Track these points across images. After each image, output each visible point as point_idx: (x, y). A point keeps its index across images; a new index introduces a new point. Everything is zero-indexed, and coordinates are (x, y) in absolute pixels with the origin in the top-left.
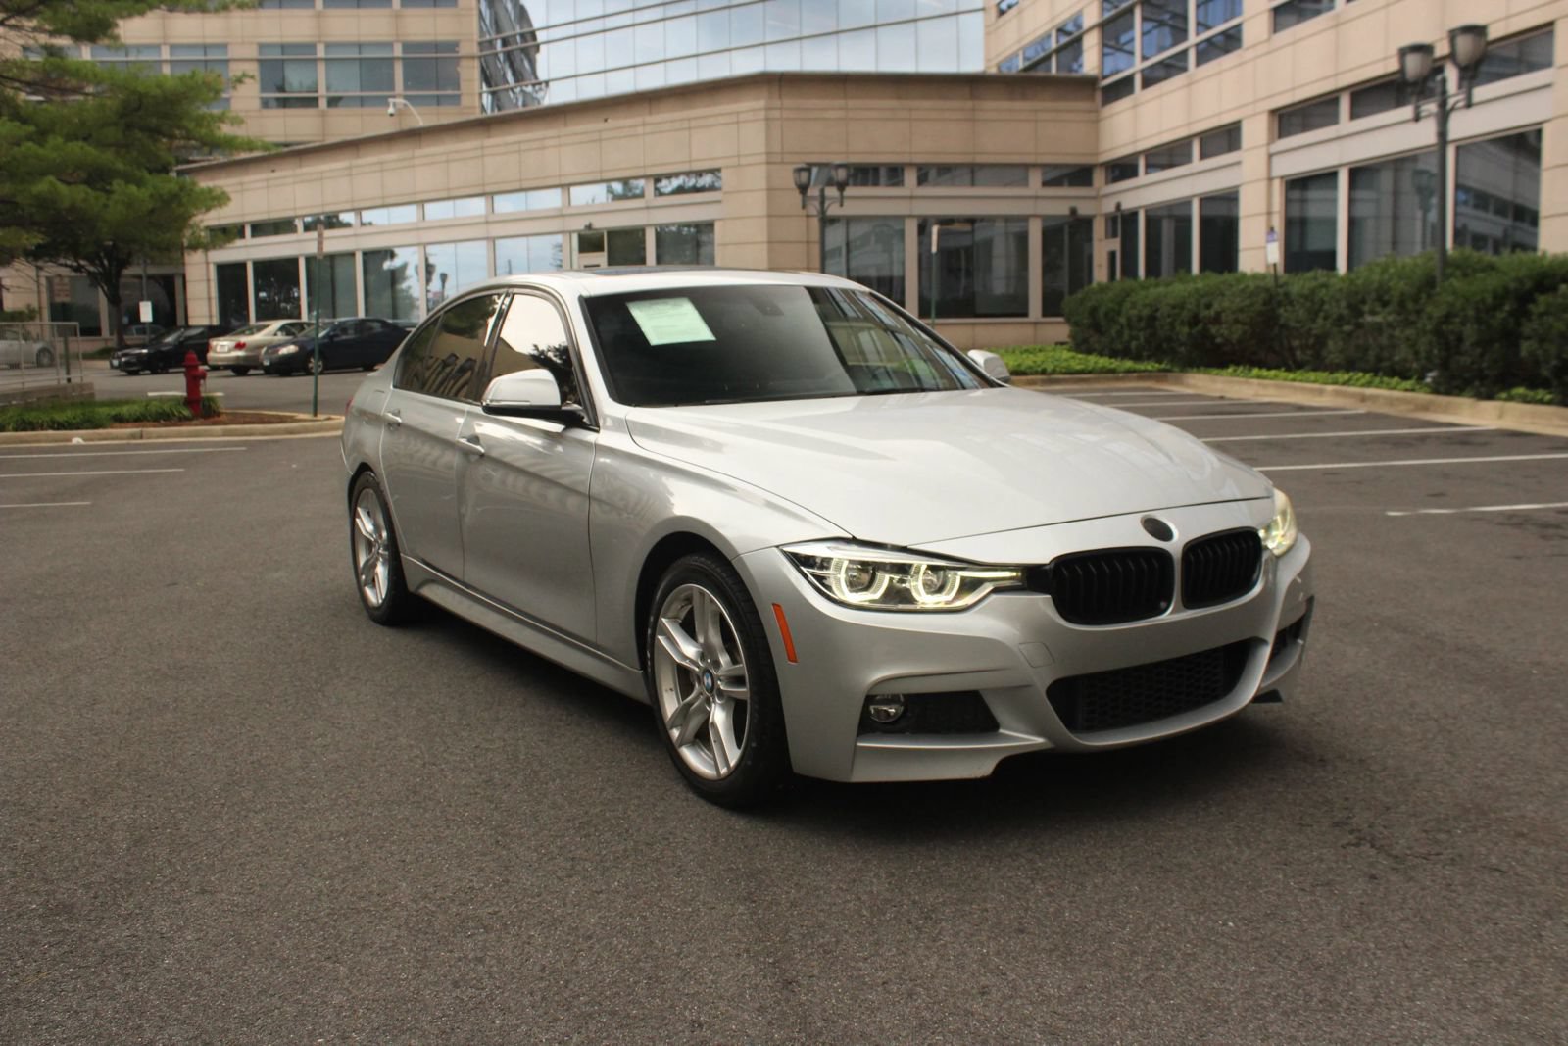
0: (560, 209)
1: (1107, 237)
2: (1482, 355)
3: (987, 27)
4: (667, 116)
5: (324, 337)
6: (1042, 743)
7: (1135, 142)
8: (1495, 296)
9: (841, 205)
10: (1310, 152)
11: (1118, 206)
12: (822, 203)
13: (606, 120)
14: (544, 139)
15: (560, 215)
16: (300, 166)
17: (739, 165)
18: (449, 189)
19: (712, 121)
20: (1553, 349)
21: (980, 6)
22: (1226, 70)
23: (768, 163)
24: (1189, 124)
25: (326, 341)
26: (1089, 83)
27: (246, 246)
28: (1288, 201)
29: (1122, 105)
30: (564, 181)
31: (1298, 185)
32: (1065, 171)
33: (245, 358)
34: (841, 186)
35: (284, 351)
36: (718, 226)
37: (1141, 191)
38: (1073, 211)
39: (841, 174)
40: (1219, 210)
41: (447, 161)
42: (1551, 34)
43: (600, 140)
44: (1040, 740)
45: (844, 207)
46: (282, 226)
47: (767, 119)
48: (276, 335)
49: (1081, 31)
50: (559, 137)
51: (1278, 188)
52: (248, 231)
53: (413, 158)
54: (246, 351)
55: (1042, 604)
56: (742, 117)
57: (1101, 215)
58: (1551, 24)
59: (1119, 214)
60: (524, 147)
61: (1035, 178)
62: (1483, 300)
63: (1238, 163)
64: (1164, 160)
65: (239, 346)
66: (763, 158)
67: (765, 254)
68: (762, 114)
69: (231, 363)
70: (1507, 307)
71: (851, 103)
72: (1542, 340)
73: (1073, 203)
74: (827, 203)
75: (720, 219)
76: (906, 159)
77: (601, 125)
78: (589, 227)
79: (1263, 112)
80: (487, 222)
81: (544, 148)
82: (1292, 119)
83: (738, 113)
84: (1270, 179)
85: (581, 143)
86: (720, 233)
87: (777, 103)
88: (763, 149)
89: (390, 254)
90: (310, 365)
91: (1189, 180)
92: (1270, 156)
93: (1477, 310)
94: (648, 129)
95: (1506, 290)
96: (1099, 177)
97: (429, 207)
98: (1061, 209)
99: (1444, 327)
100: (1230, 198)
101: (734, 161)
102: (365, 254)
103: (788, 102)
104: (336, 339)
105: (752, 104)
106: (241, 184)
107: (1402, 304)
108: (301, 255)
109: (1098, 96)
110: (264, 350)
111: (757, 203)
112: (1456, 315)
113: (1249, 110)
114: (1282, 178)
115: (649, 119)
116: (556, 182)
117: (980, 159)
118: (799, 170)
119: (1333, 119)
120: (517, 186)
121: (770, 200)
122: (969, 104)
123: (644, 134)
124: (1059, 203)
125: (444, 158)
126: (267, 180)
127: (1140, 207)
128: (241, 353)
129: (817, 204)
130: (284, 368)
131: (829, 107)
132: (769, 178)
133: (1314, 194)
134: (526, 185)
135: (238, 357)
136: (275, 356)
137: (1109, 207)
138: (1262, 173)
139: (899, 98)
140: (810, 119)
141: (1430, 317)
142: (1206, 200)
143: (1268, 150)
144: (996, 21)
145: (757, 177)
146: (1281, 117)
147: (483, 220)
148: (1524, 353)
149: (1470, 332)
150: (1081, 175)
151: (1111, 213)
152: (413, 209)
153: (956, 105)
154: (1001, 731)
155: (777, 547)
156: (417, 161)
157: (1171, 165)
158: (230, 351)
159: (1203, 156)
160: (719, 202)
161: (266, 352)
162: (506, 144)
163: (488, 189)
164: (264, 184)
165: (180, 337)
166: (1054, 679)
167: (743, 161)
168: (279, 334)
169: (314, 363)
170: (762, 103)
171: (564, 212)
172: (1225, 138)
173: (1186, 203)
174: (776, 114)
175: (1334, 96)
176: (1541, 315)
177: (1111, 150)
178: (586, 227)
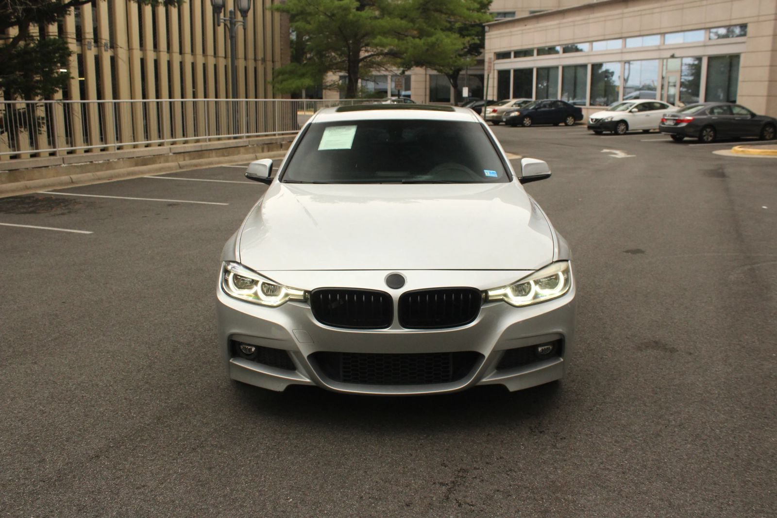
0: (659, 46)
5: (533, 109)
6: (309, 382)
14: (654, 8)
15: (658, 49)
16: (538, 23)
17: (758, 22)
18: (622, 33)
23: (775, 20)
25: (533, 110)
27: (511, 62)
30: (663, 31)
33: (497, 117)
35: (513, 114)
36: (742, 57)
41: (605, 21)
43: (683, 9)
44: (308, 380)
46: (526, 53)
48: (512, 106)
50: (661, 7)
52: (535, 52)
53: (589, 19)
54: (498, 113)
60: (643, 13)
65: (494, 111)
66: (773, 17)
67: (768, 73)
69: (491, 119)
75: (745, 52)
78: (673, 56)
80: (622, 53)
81: (653, 13)
85: (673, 10)
86: (743, 61)
88: (773, 12)
89: (600, 65)
90: (525, 122)
97: (595, 44)
101: (755, 19)
102: (564, 67)
104: (539, 110)
106: (511, 32)
108: (535, 67)
110: (505, 113)
111: (766, 43)
116: (658, 31)
120: (638, 34)
123: (706, 5)
125: (603, 19)
126: (523, 30)
128: (494, 114)
130: (514, 122)
134: (642, 33)
135: (493, 117)
136: (508, 117)
145: (768, 28)
147: (619, 51)
152: (620, 42)
154: (296, 371)
156: (590, 21)
158: (490, 113)
160: (744, 43)
161: (505, 115)
162: (634, 12)
163: (624, 35)
164: (521, 32)
165: (472, 105)
167: (761, 18)
168: (514, 106)
169: (527, 121)
171: (661, 48)
178: (671, 56)
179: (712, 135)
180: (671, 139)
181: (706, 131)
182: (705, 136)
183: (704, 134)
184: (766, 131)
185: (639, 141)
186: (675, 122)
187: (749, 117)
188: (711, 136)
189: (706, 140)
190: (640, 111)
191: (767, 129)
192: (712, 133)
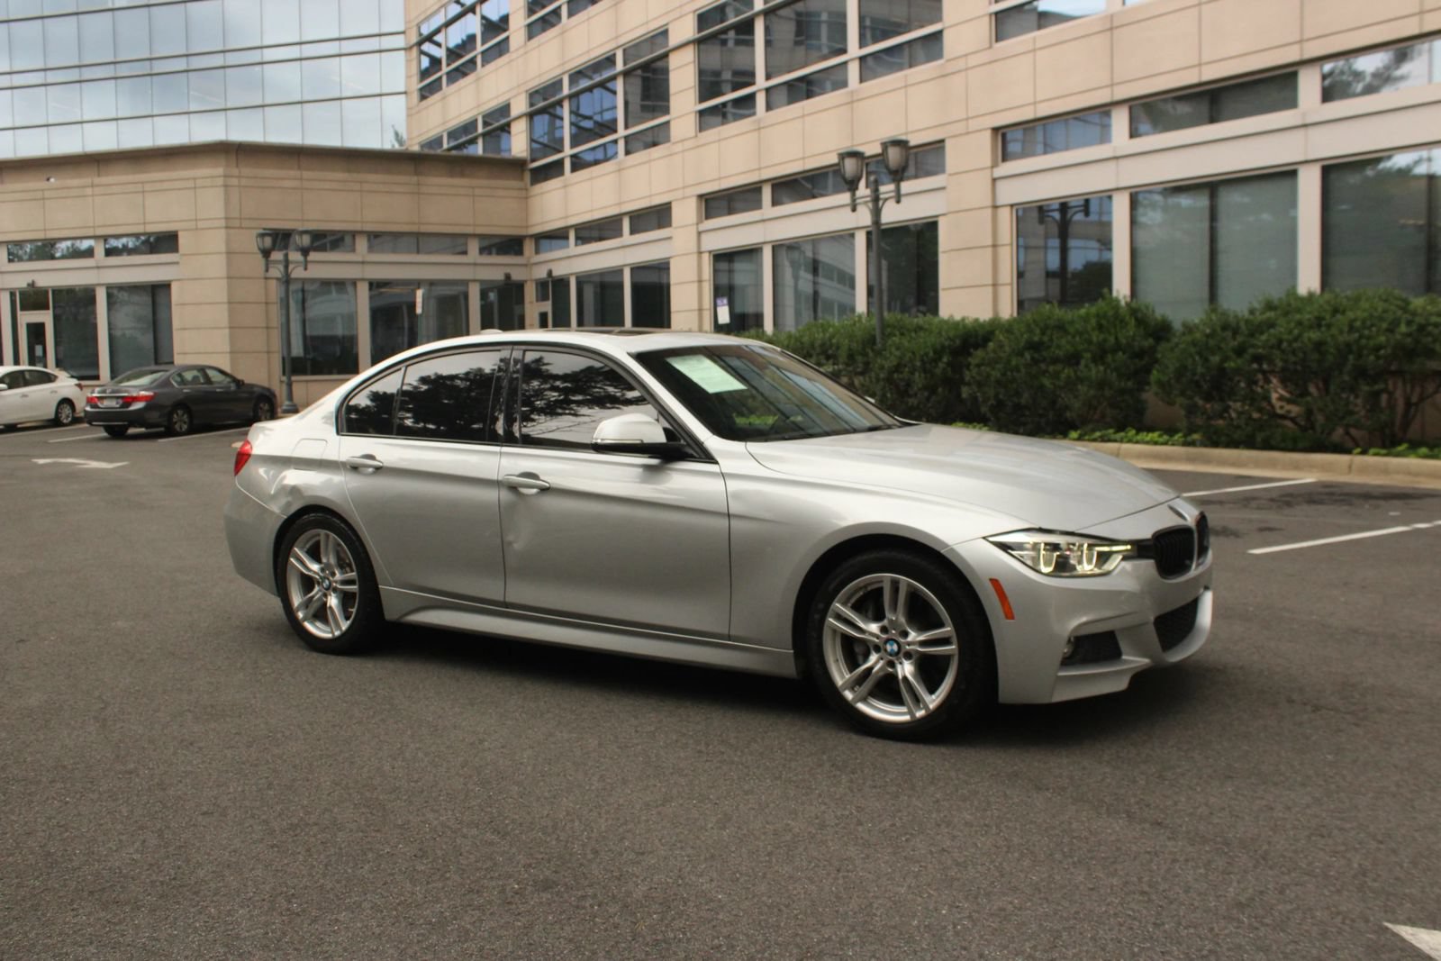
1: (537, 300)
2: (928, 399)
3: (409, 109)
4: (117, 178)
6: (1146, 664)
7: (566, 217)
8: (935, 352)
9: (306, 269)
10: (734, 232)
11: (550, 273)
12: (286, 267)
13: (48, 180)
17: (198, 229)
19: (166, 185)
20: (991, 392)
21: (402, 90)
22: (654, 160)
23: (227, 227)
24: (620, 204)
26: (518, 165)
28: (716, 271)
29: (553, 184)
30: (3, 238)
31: (724, 258)
32: (497, 240)
34: (305, 252)
36: (174, 287)
37: (574, 260)
38: (508, 276)
39: (306, 240)
40: (652, 278)
42: (943, 148)
43: (43, 199)
44: (1147, 661)
45: (308, 271)
47: (226, 186)
49: (508, 119)
51: (707, 262)
55: (1148, 565)
56: (199, 183)
57: (531, 280)
58: (942, 141)
59: (550, 280)
61: (474, 247)
62: (926, 354)
63: (670, 238)
64: (595, 234)
66: (223, 223)
67: (226, 314)
68: (220, 181)
70: (945, 360)
71: (306, 174)
72: (980, 385)
73: (508, 270)
74: (291, 267)
75: (177, 280)
76: (358, 227)
77: (43, 184)
78: (32, 285)
79: (693, 196)
82: (718, 203)
83: (195, 179)
84: (700, 253)
85: (19, 201)
86: (177, 293)
87: (235, 171)
88: (222, 215)
91: (621, 252)
92: (699, 233)
93: (922, 361)
94: (97, 190)
95: (943, 347)
96: (529, 247)
98: (497, 275)
99: (895, 376)
100: (663, 267)
101: (192, 225)
103: (246, 171)
105: (210, 173)
107: (851, 357)
109: (527, 176)
111: (216, 266)
112: (905, 366)
113: (679, 194)
114: (710, 252)
115: (97, 180)
117: (424, 229)
118: (262, 236)
119: (757, 205)
121: (229, 264)
122: (415, 179)
123: (93, 195)
124: (495, 269)
127: (572, 274)
129: (281, 267)
131: (286, 176)
132: (228, 242)
133: (739, 266)
137: (541, 273)
138: (693, 247)
139: (349, 171)
140: (268, 188)
141: (882, 368)
142: (636, 269)
143: (697, 228)
144: (418, 105)
145: (216, 241)
146: (706, 201)
148: (964, 395)
149: (919, 379)
150: (511, 245)
151: (543, 279)
153: (403, 180)
154: (1124, 657)
155: (984, 538)
157: (601, 239)
159: (633, 232)
160: (177, 263)
166: (1158, 614)
167: (201, 224)
170: (220, 171)
171: (2, 269)
172: (658, 216)
173: (618, 271)
174: (235, 181)
175: (758, 185)
176: (978, 366)
177: (542, 223)
178: (29, 285)
179: (186, 420)
180: (105, 434)
181: (177, 415)
182: (176, 423)
183: (174, 420)
184: (261, 408)
185: (46, 443)
186: (121, 401)
187: (233, 387)
188: (185, 423)
189: (178, 429)
190: (11, 387)
191: (262, 405)
192: (185, 416)
